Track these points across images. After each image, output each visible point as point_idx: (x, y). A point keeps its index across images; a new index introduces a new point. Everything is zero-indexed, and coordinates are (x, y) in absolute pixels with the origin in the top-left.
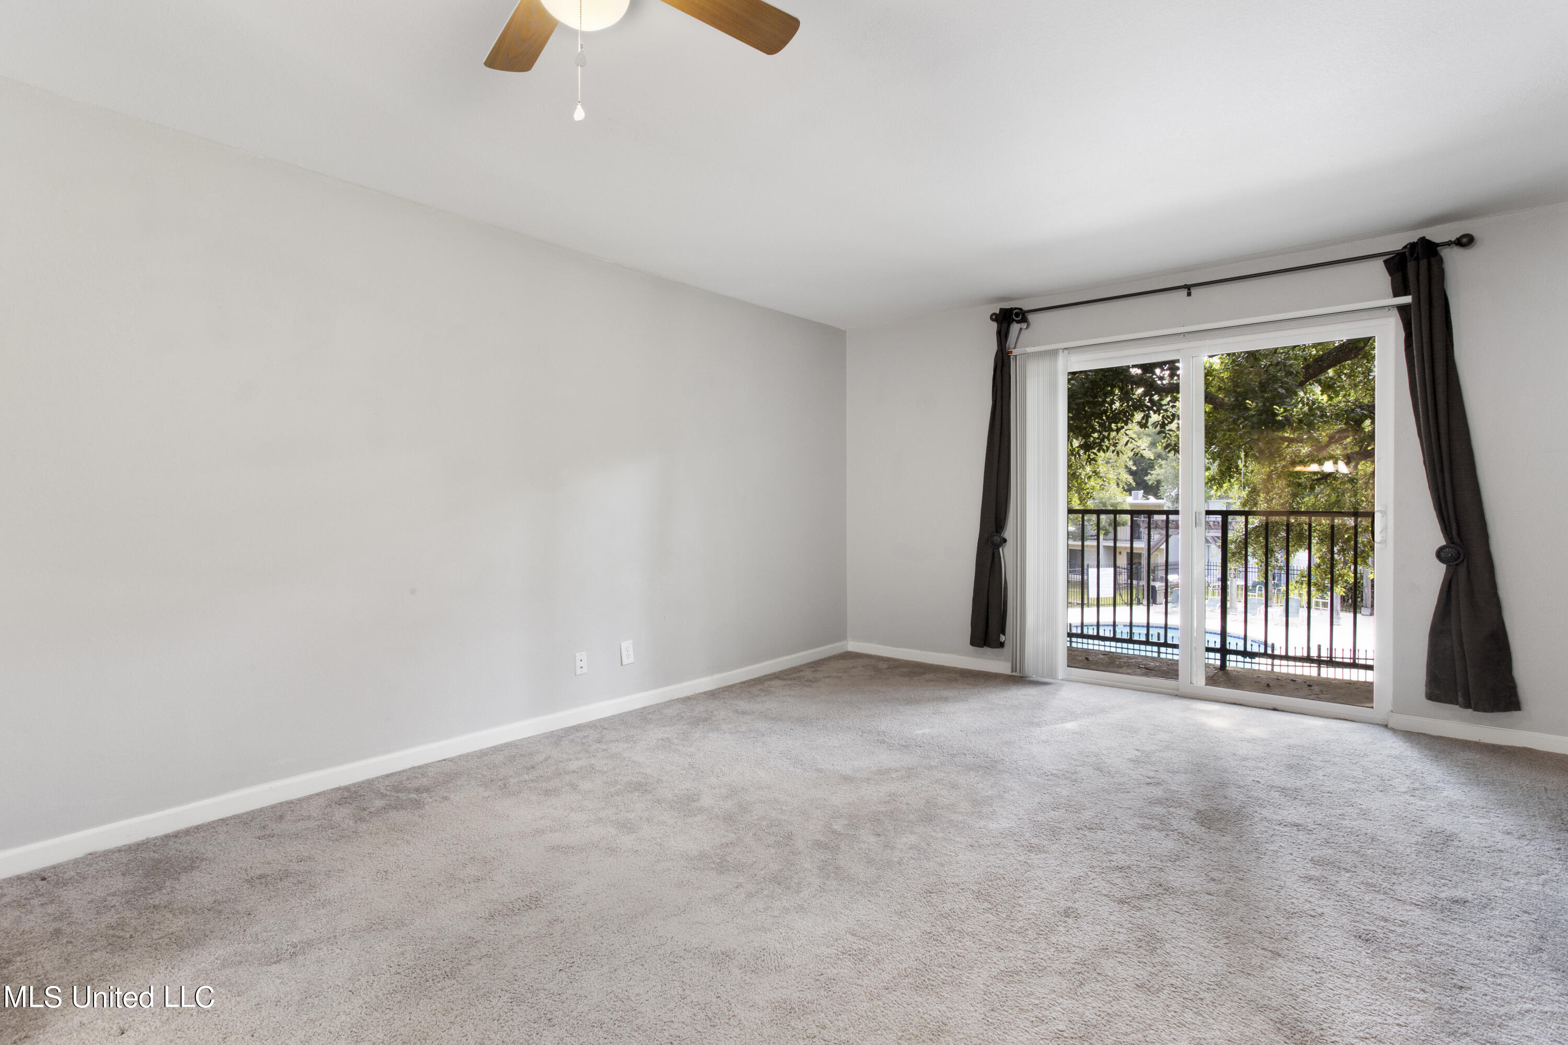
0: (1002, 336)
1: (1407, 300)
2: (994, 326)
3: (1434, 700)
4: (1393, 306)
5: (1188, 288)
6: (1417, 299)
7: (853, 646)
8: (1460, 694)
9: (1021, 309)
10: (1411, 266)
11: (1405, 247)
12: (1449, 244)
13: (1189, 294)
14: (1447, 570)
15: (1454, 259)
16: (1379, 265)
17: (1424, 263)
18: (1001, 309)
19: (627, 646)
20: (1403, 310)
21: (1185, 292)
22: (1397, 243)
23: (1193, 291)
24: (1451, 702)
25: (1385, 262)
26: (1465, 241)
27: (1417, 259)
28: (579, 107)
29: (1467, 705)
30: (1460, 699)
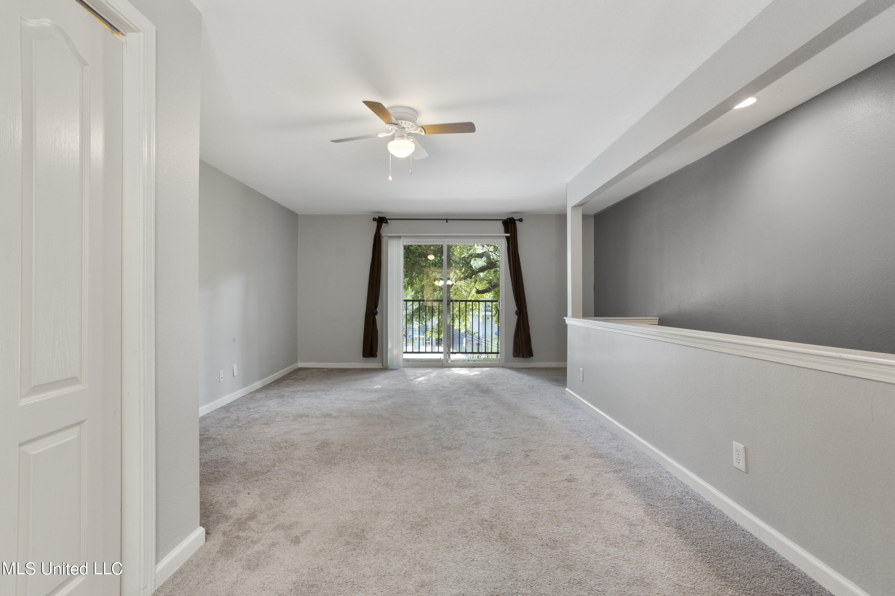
0: (379, 228)
1: (508, 235)
2: (375, 223)
3: (515, 357)
4: (504, 236)
5: (447, 220)
6: (511, 235)
7: (301, 365)
8: (521, 354)
9: (385, 218)
10: (510, 225)
11: (507, 219)
12: (517, 220)
13: (447, 222)
14: (518, 317)
15: (518, 224)
16: (501, 222)
17: (513, 225)
18: (379, 217)
19: (235, 366)
20: (507, 237)
21: (446, 221)
22: (505, 218)
23: (448, 221)
24: (519, 357)
25: (502, 222)
26: (521, 220)
27: (511, 224)
28: (390, 176)
29: (523, 357)
30: (521, 355)
